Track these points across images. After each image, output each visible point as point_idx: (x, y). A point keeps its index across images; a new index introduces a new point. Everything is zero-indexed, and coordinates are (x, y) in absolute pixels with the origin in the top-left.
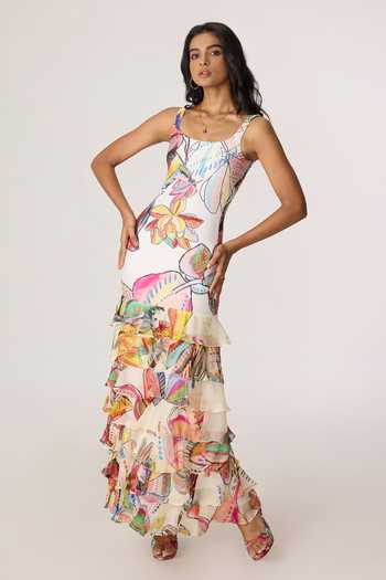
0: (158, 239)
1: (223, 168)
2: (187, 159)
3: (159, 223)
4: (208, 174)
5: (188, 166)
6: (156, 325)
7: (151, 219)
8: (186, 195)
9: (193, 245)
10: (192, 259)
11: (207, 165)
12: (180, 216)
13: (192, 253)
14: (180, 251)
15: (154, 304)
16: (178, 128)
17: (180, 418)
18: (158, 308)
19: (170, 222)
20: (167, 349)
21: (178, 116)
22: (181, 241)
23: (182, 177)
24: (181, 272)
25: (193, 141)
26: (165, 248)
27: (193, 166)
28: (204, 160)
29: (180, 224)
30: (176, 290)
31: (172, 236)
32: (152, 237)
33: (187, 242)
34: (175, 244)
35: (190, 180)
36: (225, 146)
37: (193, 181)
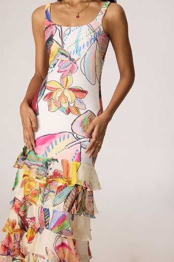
0: (54, 107)
1: (94, 45)
2: (63, 43)
3: (54, 95)
4: (83, 52)
5: (65, 48)
6: (51, 173)
7: (47, 92)
8: (71, 71)
9: (82, 112)
10: (82, 122)
11: (81, 44)
12: (70, 89)
13: (81, 118)
14: (72, 117)
15: (49, 157)
16: (50, 20)
17: (63, 245)
18: (53, 160)
19: (63, 94)
20: (55, 191)
21: (46, 12)
22: (73, 109)
23: (63, 58)
24: (73, 133)
25: (64, 28)
26: (60, 114)
27: (69, 47)
28: (77, 41)
29: (70, 95)
30: (68, 146)
31: (65, 106)
32: (50, 106)
33: (77, 109)
34: (68, 111)
35: (70, 59)
36: (91, 28)
37: (73, 60)
